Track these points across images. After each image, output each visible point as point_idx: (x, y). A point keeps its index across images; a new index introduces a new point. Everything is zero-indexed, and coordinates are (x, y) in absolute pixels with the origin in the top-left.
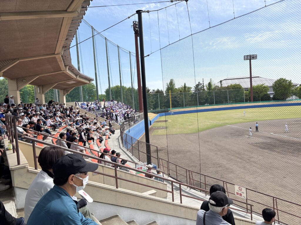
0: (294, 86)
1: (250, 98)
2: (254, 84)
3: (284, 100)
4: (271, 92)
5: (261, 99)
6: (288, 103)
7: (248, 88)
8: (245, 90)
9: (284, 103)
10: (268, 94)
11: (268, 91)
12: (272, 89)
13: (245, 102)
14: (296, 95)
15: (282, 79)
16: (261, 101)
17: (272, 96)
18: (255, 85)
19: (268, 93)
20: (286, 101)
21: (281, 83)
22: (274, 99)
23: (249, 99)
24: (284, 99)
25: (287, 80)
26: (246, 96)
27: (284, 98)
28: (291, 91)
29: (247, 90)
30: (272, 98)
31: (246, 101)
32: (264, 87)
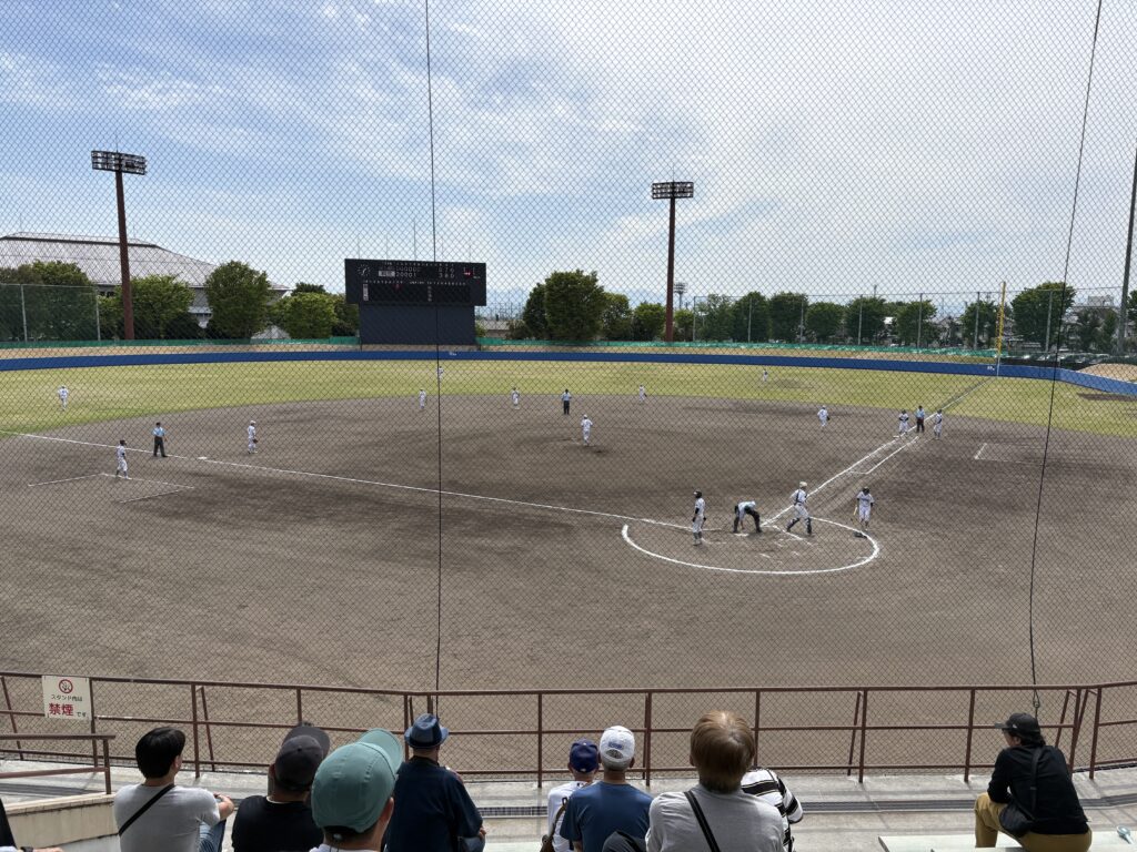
0: (275, 292)
1: (121, 324)
2: (138, 272)
3: (246, 340)
4: (200, 309)
5: (166, 330)
6: (258, 350)
7: (113, 286)
8: (102, 294)
9: (245, 351)
10: (191, 314)
11: (192, 304)
12: (202, 297)
13: (102, 339)
14: (282, 327)
15: (237, 265)
16: (166, 338)
17: (203, 324)
18: (142, 276)
19: (193, 310)
20: (248, 343)
21: (233, 279)
22: (213, 334)
23: (119, 328)
24: (243, 336)
25: (252, 272)
26: (106, 315)
27: (243, 334)
28: (266, 310)
29: (111, 294)
30: (206, 330)
31: (108, 336)
32: (177, 288)
